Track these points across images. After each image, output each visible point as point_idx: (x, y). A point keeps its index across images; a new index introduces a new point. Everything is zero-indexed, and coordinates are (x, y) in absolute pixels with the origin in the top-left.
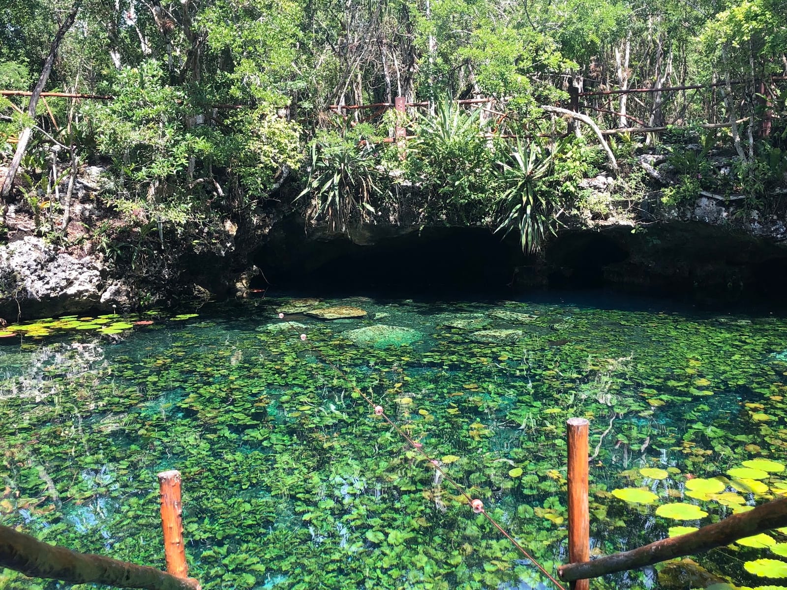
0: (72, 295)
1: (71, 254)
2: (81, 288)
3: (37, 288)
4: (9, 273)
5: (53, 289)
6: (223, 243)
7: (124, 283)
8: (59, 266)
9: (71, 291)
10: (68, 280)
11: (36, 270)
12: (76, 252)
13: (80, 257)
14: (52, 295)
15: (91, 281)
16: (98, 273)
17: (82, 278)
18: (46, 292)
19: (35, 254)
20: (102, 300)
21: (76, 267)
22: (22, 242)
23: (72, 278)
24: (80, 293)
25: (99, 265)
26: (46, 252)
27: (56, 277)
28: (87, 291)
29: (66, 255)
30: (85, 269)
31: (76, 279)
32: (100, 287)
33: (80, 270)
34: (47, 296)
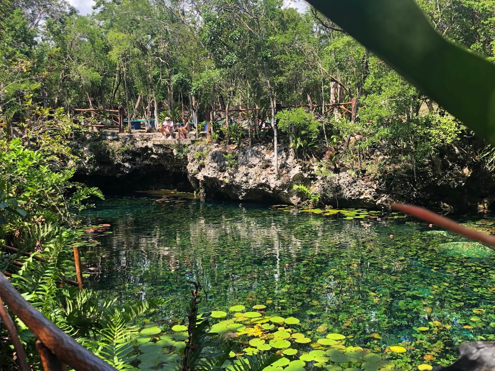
0: (361, 199)
1: (363, 180)
2: (366, 197)
3: (347, 194)
4: (338, 186)
5: (353, 195)
6: (457, 180)
7: (390, 197)
8: (357, 185)
9: (362, 197)
10: (360, 192)
11: (348, 186)
12: (366, 179)
13: (367, 182)
14: (353, 198)
15: (370, 194)
16: (375, 191)
17: (366, 192)
18: (350, 196)
19: (348, 179)
20: (377, 204)
21: (364, 186)
22: (345, 173)
23: (362, 191)
24: (365, 199)
25: (375, 186)
26: (353, 178)
27: (355, 190)
28: (368, 198)
29: (361, 180)
30: (368, 188)
31: (364, 192)
32: (375, 197)
33: (365, 188)
34: (350, 198)
